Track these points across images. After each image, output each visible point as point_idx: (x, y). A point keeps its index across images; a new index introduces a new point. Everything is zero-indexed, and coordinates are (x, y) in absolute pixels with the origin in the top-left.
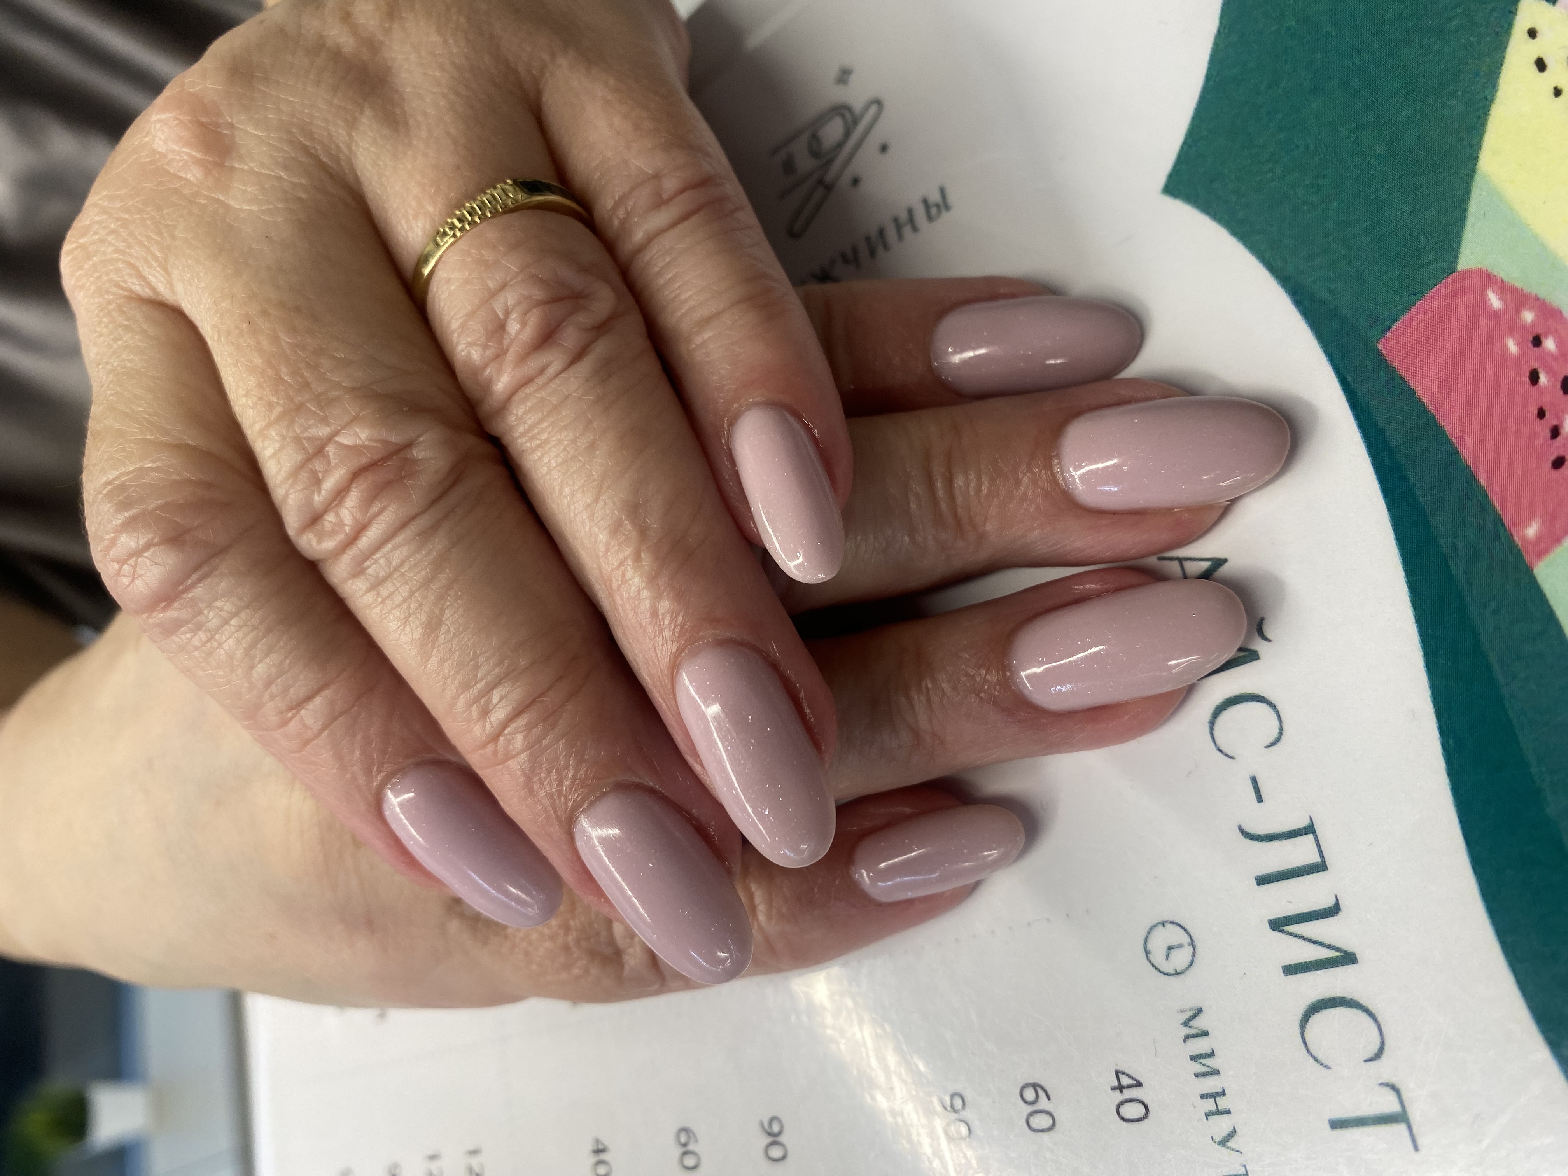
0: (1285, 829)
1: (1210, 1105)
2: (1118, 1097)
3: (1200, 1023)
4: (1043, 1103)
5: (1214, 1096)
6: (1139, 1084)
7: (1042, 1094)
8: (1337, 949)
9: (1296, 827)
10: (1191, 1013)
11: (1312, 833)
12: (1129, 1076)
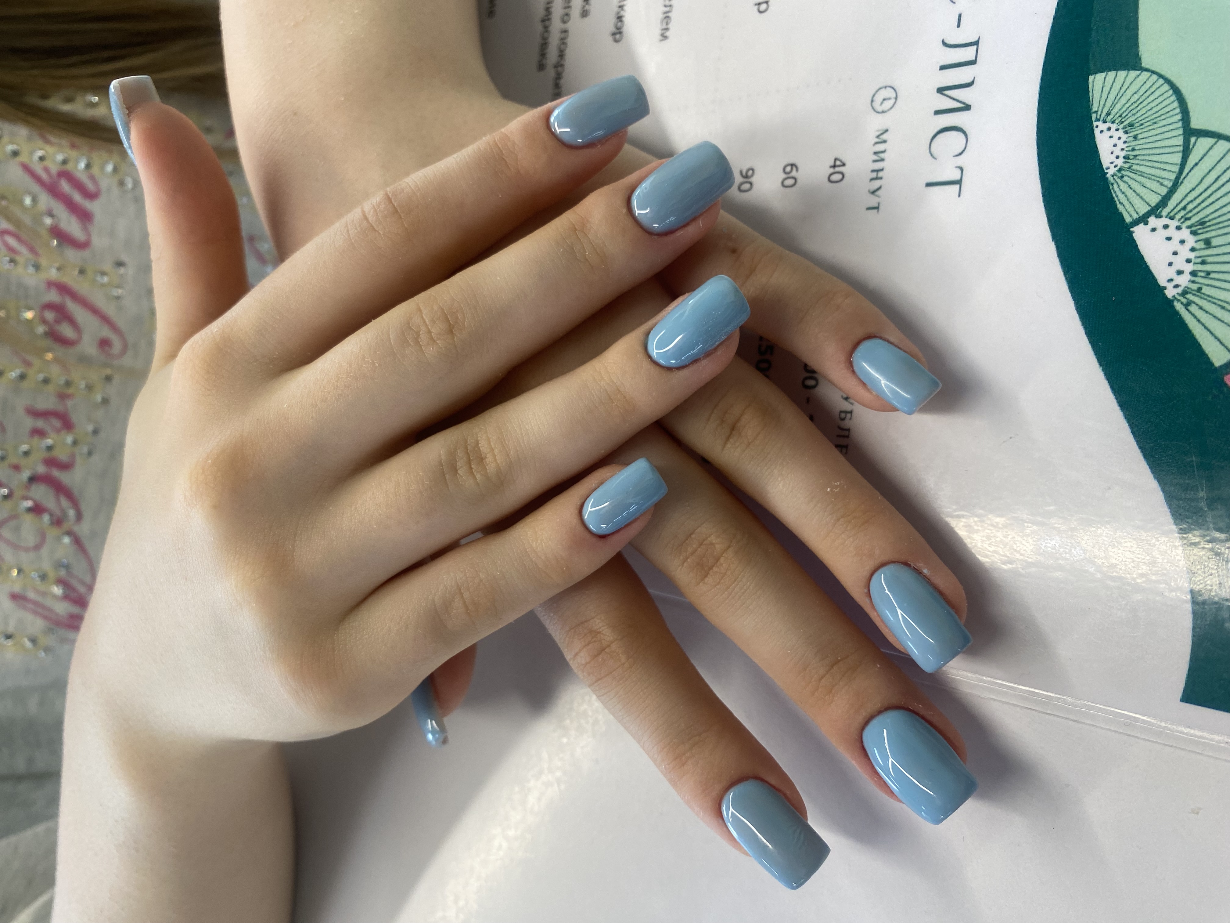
0: (964, 42)
1: (874, 175)
2: (832, 170)
3: (884, 137)
4: (794, 173)
5: (877, 171)
6: (844, 165)
7: (794, 169)
8: (964, 103)
9: (970, 41)
10: (881, 132)
11: (977, 45)
12: (841, 161)
